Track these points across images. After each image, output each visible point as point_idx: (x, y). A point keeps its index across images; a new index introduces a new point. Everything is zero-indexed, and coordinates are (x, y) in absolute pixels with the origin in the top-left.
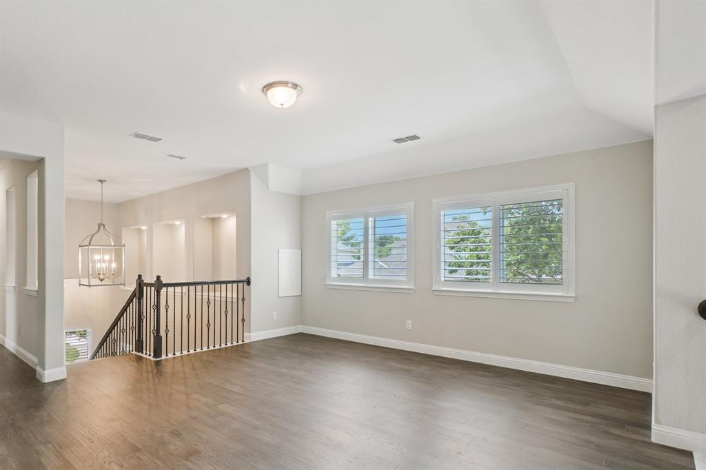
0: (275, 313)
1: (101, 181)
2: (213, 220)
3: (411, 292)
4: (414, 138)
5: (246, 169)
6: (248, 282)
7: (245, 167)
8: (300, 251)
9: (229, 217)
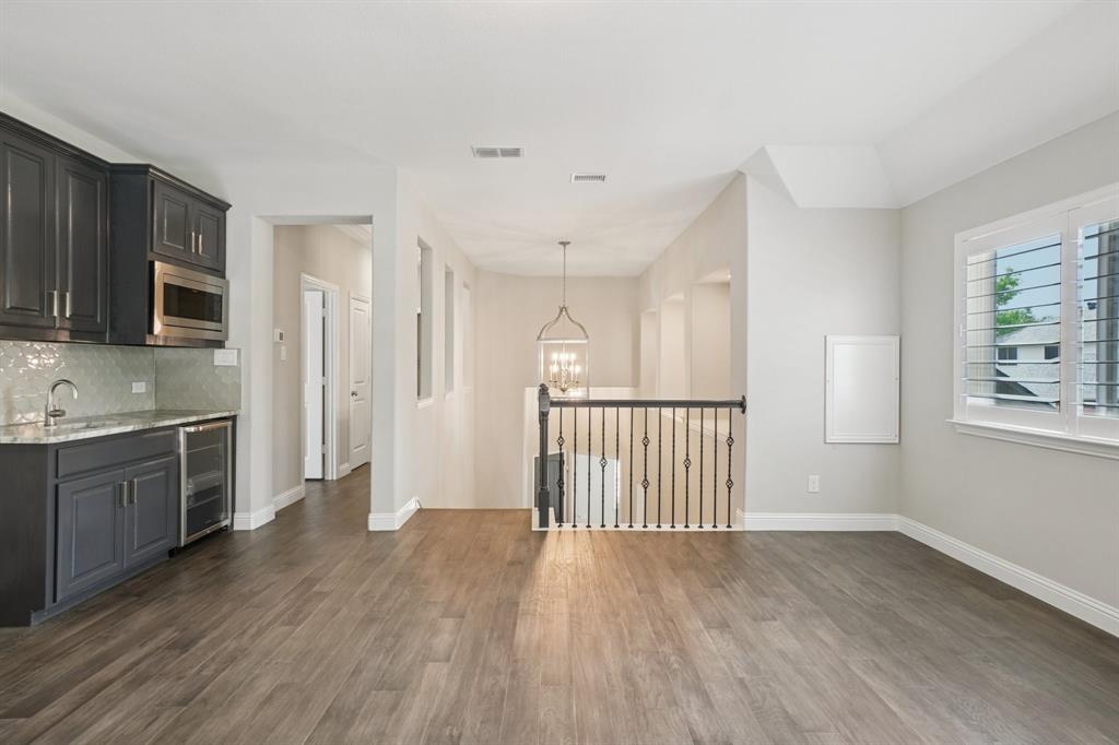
1: (564, 244)
5: (739, 172)
6: (742, 405)
8: (896, 339)
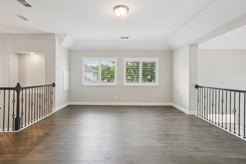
0: (62, 98)
2: (19, 55)
3: (116, 86)
4: (128, 38)
5: (54, 34)
6: (54, 85)
7: (53, 33)
8: (69, 72)
9: (34, 54)
